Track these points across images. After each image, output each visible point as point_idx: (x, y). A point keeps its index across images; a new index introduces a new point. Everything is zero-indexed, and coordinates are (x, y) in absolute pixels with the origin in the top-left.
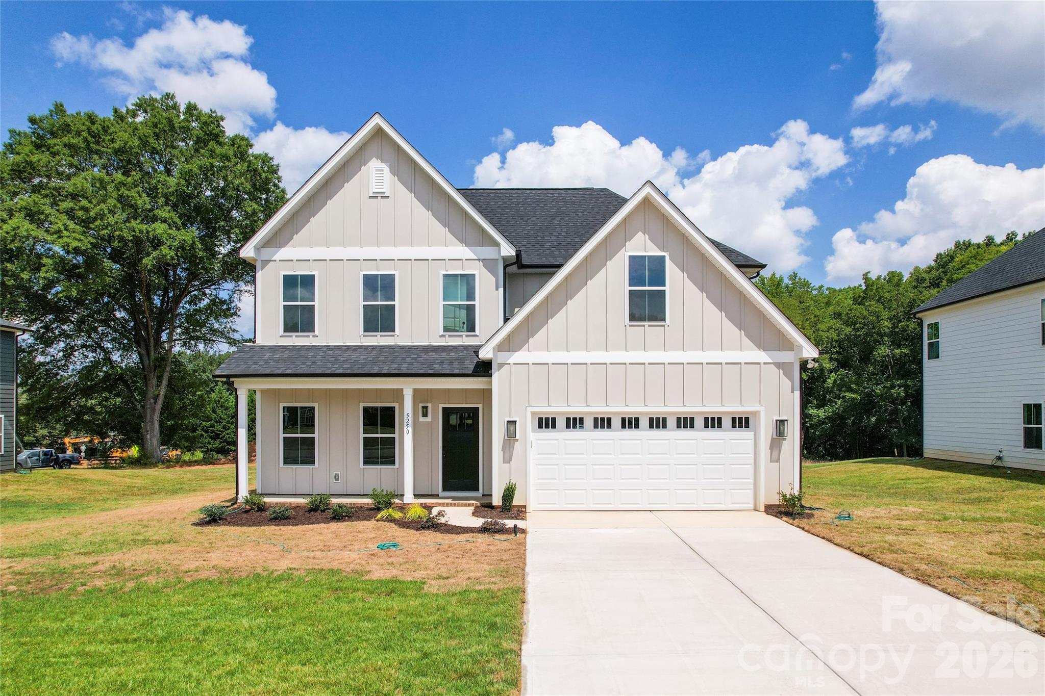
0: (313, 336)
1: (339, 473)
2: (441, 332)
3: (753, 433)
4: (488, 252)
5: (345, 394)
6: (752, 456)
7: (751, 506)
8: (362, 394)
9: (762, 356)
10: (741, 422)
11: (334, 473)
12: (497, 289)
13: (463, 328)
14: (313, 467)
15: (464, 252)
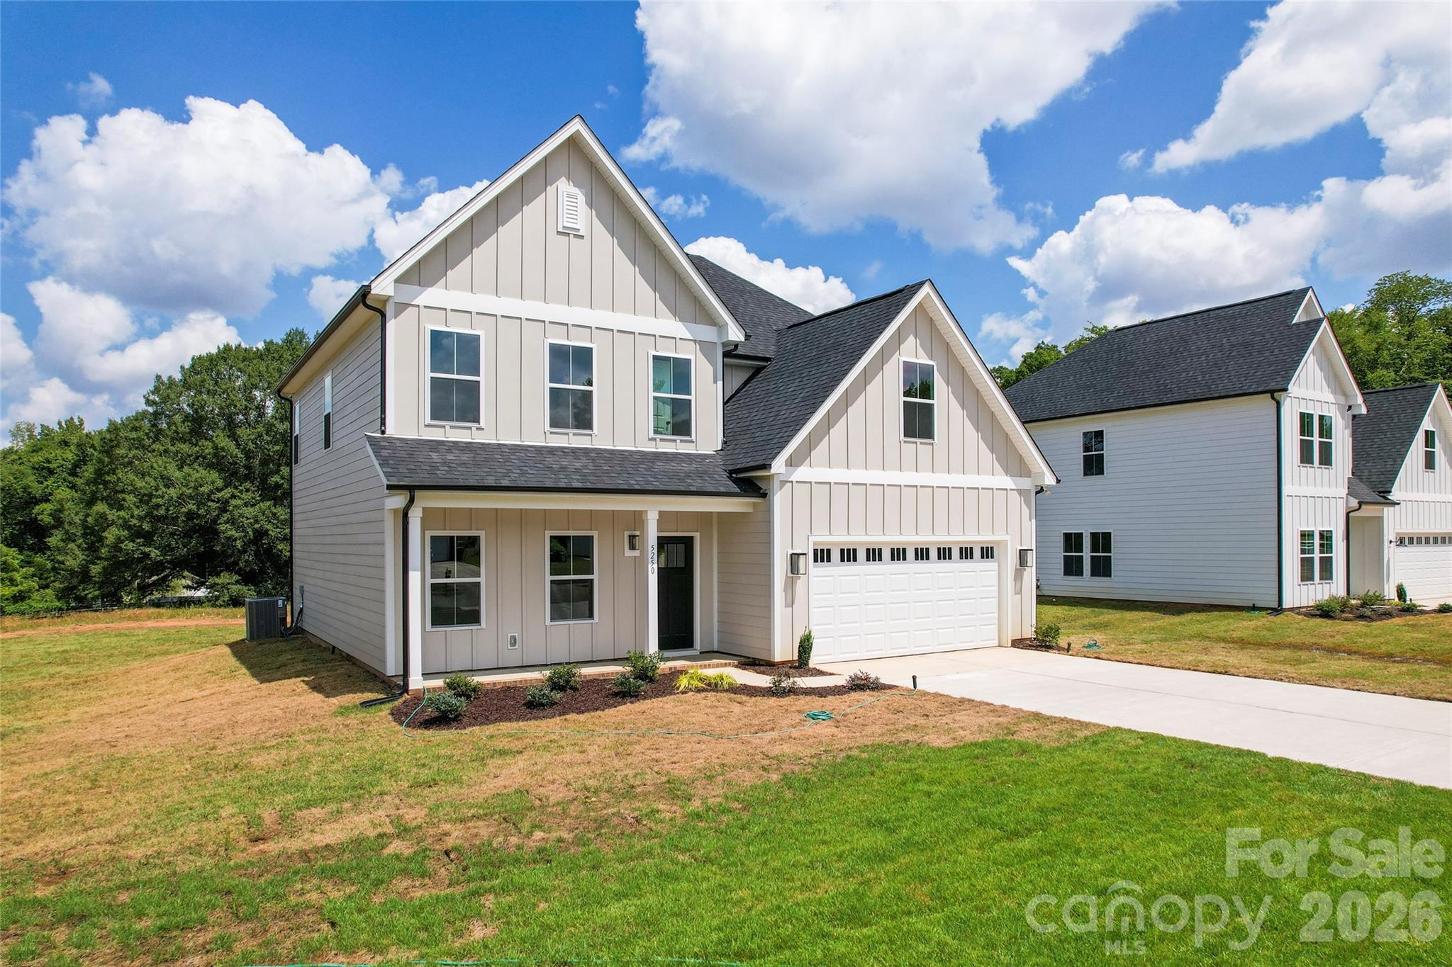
0: (477, 429)
1: (516, 635)
2: (652, 435)
3: (996, 564)
4: (708, 333)
5: (522, 516)
6: (996, 588)
7: (996, 643)
8: (546, 516)
9: (1007, 482)
10: (987, 553)
11: (510, 635)
12: (715, 382)
13: (667, 430)
14: (479, 627)
15: (677, 328)
